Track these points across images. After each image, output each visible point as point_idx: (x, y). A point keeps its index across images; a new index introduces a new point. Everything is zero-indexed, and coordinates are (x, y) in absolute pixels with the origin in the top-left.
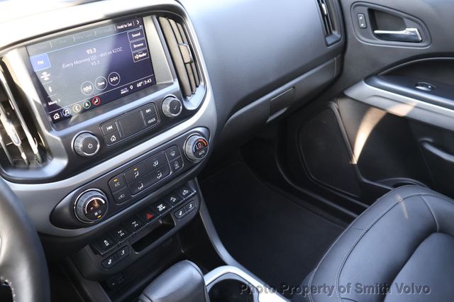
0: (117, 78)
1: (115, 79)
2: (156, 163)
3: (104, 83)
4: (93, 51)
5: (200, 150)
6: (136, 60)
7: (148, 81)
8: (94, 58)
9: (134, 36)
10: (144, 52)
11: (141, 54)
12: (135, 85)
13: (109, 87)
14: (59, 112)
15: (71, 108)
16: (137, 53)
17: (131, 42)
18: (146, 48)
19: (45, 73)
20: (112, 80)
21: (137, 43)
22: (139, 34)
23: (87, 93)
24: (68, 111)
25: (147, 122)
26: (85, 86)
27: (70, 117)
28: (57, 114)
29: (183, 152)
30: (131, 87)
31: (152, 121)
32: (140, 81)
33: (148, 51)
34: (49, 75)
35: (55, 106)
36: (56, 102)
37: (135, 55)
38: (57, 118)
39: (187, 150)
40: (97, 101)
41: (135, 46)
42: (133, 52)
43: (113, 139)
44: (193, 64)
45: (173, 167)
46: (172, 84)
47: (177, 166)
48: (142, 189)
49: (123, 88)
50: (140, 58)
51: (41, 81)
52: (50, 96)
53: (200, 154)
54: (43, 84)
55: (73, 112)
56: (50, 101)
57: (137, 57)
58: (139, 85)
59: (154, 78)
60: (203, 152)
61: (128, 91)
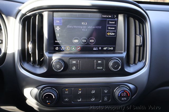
0: (93, 41)
1: (92, 41)
2: (93, 92)
3: (85, 41)
4: (85, 24)
5: (124, 97)
6: (108, 35)
7: (111, 49)
8: (85, 27)
9: (110, 23)
10: (114, 32)
11: (112, 33)
12: (102, 48)
13: (88, 44)
14: (59, 47)
15: (65, 47)
16: (109, 32)
17: (107, 25)
18: (115, 31)
19: (58, 27)
20: (91, 41)
21: (111, 27)
22: (114, 23)
23: (75, 43)
24: (63, 48)
25: (96, 67)
26: (75, 39)
27: (63, 51)
28: (58, 48)
29: (113, 94)
30: (100, 48)
31: (100, 68)
32: (106, 47)
33: (116, 33)
34: (60, 28)
35: (58, 44)
36: (59, 42)
37: (108, 32)
38: (57, 49)
39: (115, 93)
40: (79, 49)
41: (109, 28)
42: (107, 31)
43: (74, 68)
44: (142, 48)
45: (103, 99)
46: (122, 53)
47: (106, 99)
48: (80, 102)
49: (95, 47)
50: (110, 35)
51: (55, 30)
52: (57, 38)
53: (122, 99)
54: (56, 32)
55: (65, 49)
56: (56, 40)
57: (109, 34)
58: (105, 49)
59: (114, 48)
60: (125, 99)
61: (97, 49)
